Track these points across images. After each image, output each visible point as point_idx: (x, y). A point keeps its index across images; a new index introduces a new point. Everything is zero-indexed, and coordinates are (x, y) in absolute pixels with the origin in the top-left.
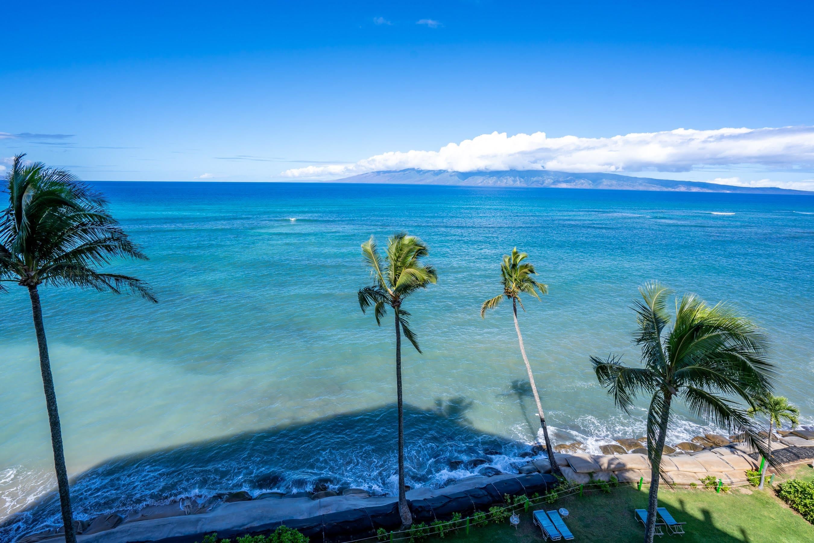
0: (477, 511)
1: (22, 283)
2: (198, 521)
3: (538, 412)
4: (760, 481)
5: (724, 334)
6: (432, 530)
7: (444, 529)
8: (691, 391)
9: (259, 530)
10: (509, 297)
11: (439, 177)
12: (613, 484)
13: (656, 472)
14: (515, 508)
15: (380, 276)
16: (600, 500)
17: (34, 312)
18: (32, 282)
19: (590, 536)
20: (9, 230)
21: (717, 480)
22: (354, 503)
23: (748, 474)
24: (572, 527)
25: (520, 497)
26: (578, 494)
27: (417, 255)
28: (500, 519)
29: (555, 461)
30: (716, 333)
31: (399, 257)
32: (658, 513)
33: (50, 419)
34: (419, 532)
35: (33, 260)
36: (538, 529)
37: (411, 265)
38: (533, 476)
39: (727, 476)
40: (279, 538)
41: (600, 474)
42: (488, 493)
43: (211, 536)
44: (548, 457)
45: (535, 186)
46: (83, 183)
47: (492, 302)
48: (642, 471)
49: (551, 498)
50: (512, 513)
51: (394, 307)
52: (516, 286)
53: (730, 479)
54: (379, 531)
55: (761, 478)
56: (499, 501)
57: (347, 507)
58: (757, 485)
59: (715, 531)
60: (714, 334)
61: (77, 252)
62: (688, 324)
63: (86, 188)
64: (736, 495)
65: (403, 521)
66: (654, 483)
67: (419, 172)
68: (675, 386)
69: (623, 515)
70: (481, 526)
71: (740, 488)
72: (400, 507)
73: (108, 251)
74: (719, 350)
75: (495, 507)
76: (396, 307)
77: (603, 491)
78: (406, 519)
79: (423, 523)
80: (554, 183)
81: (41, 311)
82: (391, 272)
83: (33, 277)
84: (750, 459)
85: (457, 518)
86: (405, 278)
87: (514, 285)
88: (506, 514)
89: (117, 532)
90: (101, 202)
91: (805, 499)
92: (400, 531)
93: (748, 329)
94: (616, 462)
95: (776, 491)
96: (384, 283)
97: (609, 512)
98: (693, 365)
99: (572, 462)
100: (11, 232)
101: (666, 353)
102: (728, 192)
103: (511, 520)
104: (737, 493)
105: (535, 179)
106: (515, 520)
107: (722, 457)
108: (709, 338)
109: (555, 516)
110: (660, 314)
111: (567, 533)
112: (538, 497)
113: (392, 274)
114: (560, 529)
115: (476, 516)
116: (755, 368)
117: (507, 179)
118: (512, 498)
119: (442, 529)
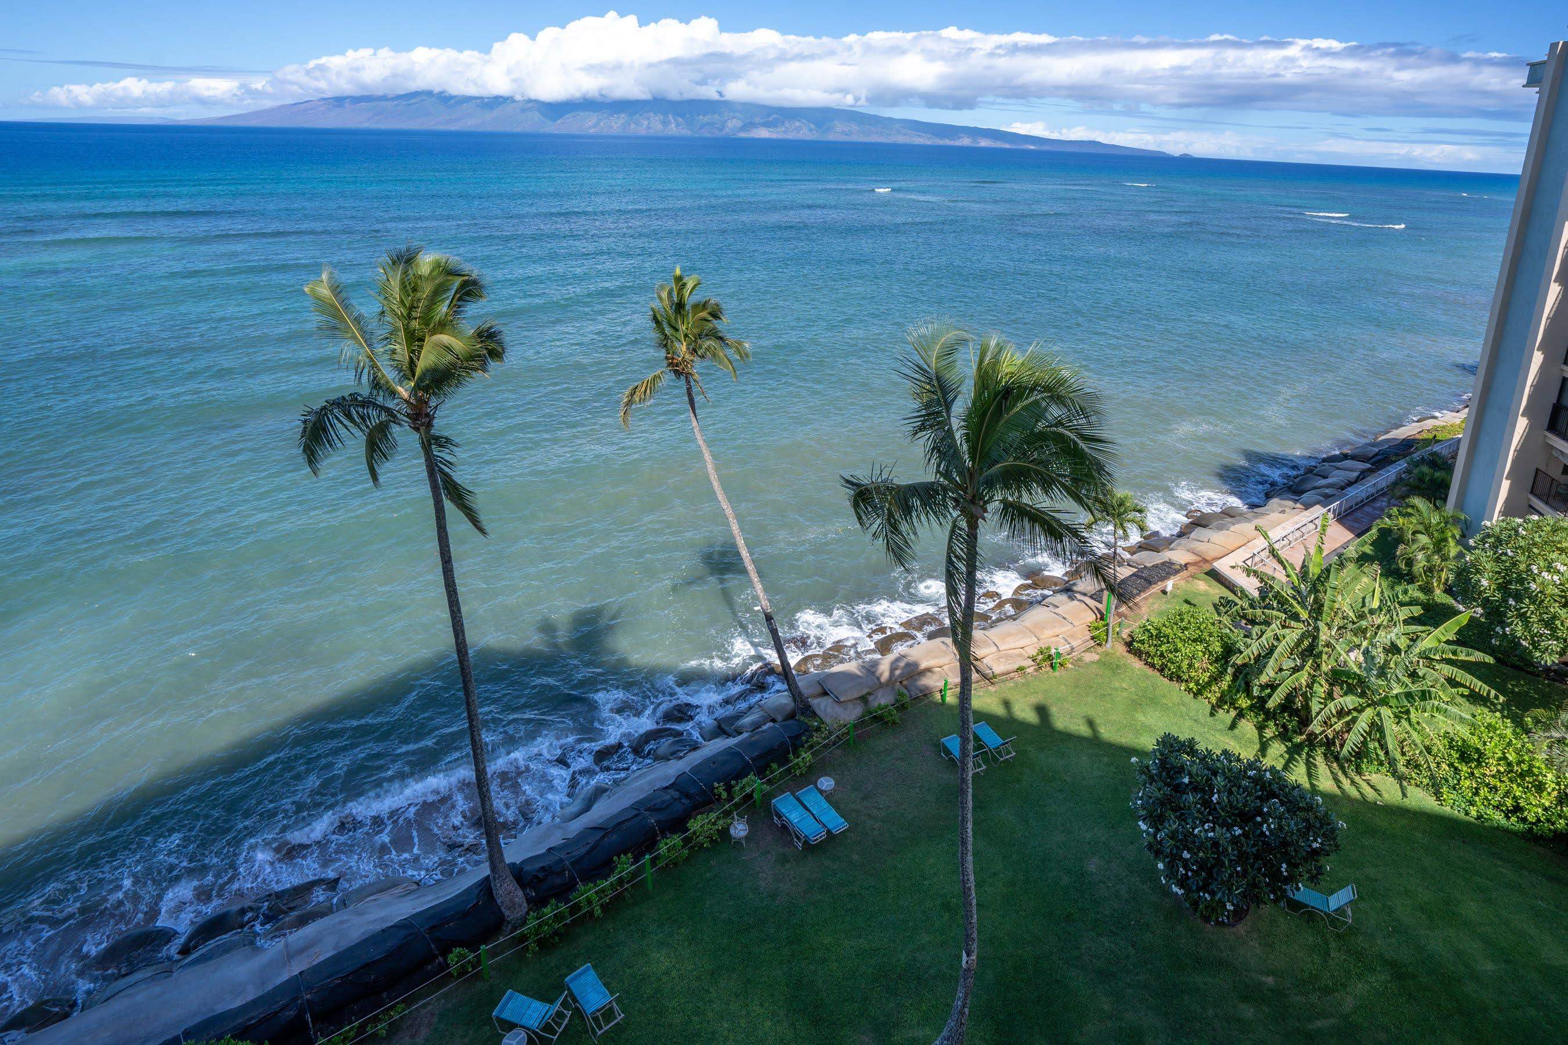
0: (664, 836)
3: (759, 603)
4: (1107, 635)
5: (1043, 398)
6: (575, 909)
7: (601, 898)
8: (1007, 505)
10: (678, 374)
11: (497, 112)
12: (902, 705)
13: (967, 663)
14: (737, 806)
15: (372, 360)
16: (885, 742)
19: (875, 812)
21: (1053, 651)
22: (381, 914)
23: (1091, 628)
24: (842, 806)
25: (745, 781)
26: (847, 742)
27: (459, 299)
28: (710, 837)
29: (800, 693)
30: (1032, 399)
31: (412, 308)
32: (974, 734)
34: (547, 924)
36: (785, 830)
37: (446, 326)
38: (763, 732)
39: (1066, 640)
41: (880, 693)
42: (681, 792)
44: (787, 687)
45: (708, 135)
47: (643, 388)
48: (945, 667)
49: (801, 764)
50: (733, 818)
51: (417, 429)
52: (688, 348)
53: (1069, 643)
54: (452, 958)
55: (1107, 630)
56: (705, 802)
57: (362, 930)
58: (1104, 643)
60: (1029, 400)
62: (992, 389)
64: (1079, 666)
65: (507, 913)
66: (965, 683)
67: (445, 99)
68: (981, 503)
69: (923, 756)
70: (675, 864)
71: (1083, 654)
72: (496, 885)
74: (1040, 425)
75: (699, 817)
76: (422, 430)
77: (886, 723)
78: (513, 906)
79: (553, 901)
80: (744, 128)
82: (397, 347)
84: (1092, 603)
85: (625, 866)
86: (432, 357)
87: (684, 348)
88: (720, 824)
91: (1160, 646)
92: (502, 939)
93: (1075, 385)
94: (903, 663)
95: (1127, 644)
96: (384, 376)
97: (900, 759)
98: (1005, 461)
99: (829, 686)
101: (964, 446)
102: (1032, 147)
103: (732, 831)
104: (1080, 663)
105: (707, 119)
106: (739, 829)
107: (1057, 611)
108: (1023, 409)
109: (812, 798)
110: (948, 376)
111: (836, 822)
112: (778, 770)
113: (401, 350)
114: (823, 819)
115: (663, 848)
116: (1086, 450)
117: (649, 119)
118: (729, 789)
119: (595, 898)
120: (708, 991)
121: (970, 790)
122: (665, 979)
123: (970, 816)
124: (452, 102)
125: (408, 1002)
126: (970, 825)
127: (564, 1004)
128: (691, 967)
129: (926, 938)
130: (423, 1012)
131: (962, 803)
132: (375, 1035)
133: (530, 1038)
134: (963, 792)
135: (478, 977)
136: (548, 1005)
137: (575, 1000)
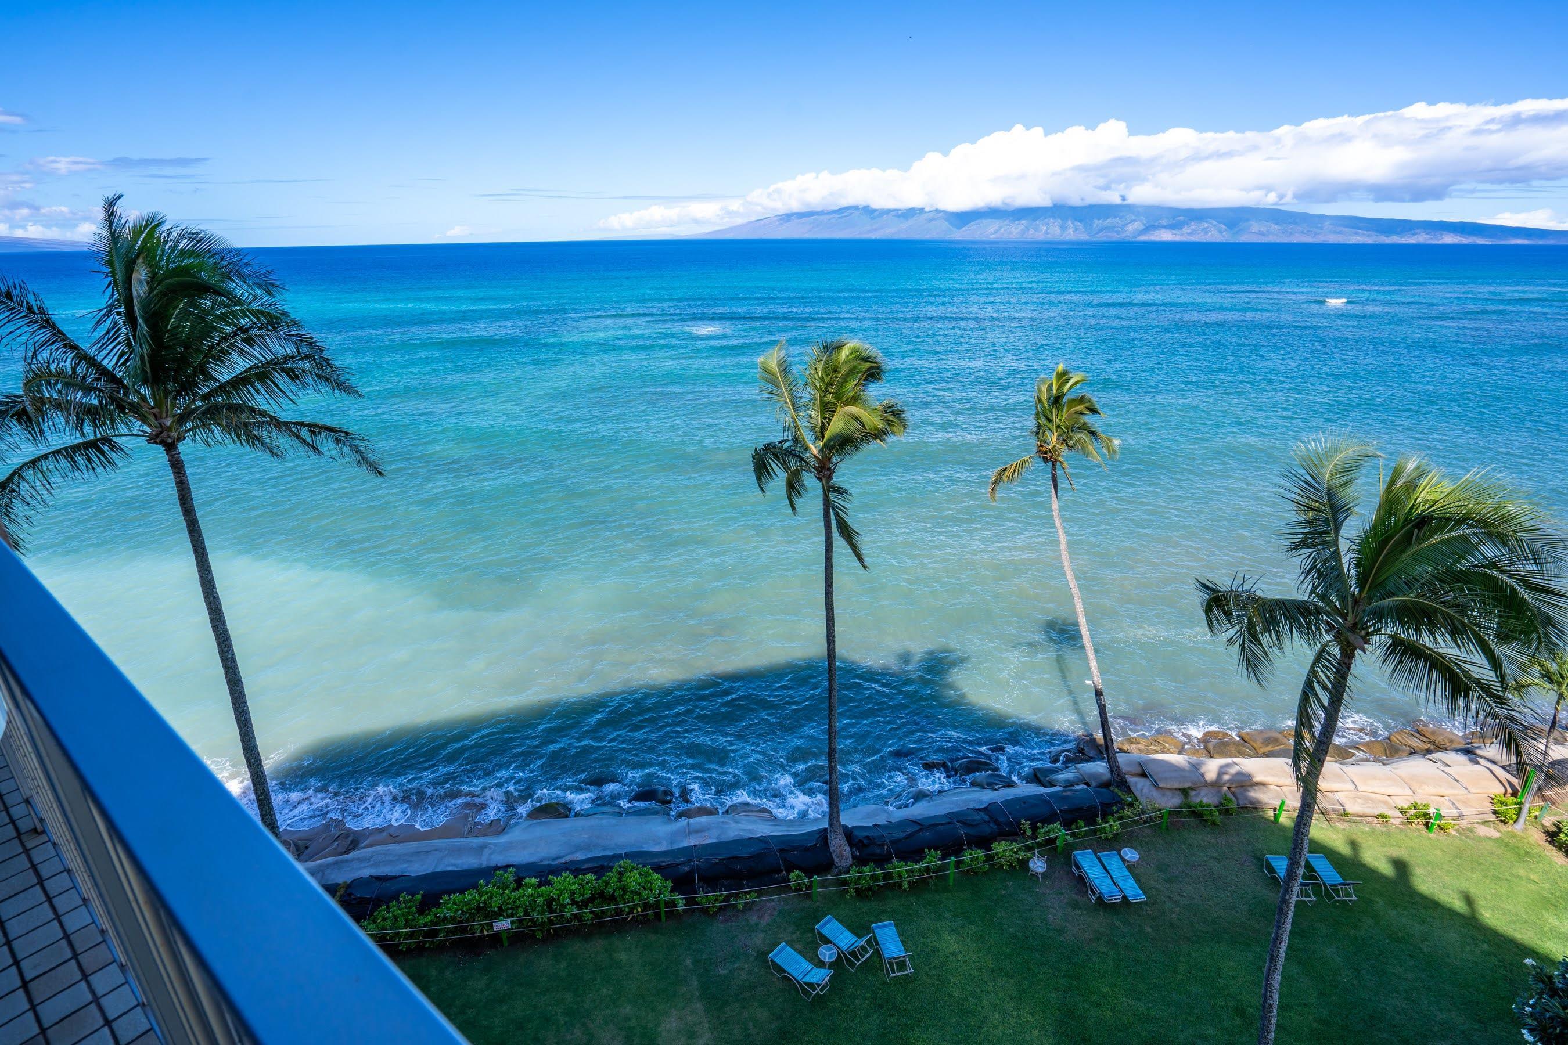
0: (970, 847)
1: (153, 439)
2: (482, 847)
3: (1092, 679)
4: (1518, 814)
5: (1475, 534)
6: (888, 876)
7: (909, 876)
8: (1397, 642)
9: (585, 866)
10: (1045, 460)
11: (911, 222)
12: (1227, 810)
14: (1039, 845)
15: (795, 421)
16: (1202, 837)
17: (179, 491)
18: (169, 437)
19: (1177, 897)
20: (119, 343)
21: (1431, 810)
22: (750, 827)
23: (1495, 801)
24: (1143, 880)
25: (1050, 827)
26: (1159, 826)
27: (866, 379)
28: (1010, 862)
29: (1118, 767)
30: (1460, 532)
31: (830, 384)
32: (1307, 862)
33: (226, 674)
34: (865, 879)
35: (166, 398)
36: (1081, 881)
37: (854, 400)
38: (1076, 791)
39: (1453, 804)
40: (620, 881)
41: (1204, 791)
42: (991, 817)
43: (506, 872)
44: (1107, 762)
46: (238, 252)
47: (1012, 470)
48: (1284, 788)
49: (1108, 830)
50: (1034, 854)
51: (820, 479)
52: (1058, 439)
53: (1457, 808)
54: (793, 876)
55: (1520, 810)
56: (1010, 832)
57: (736, 833)
58: (1511, 822)
59: (1418, 899)
60: (1454, 534)
61: (241, 381)
62: (1401, 516)
63: (243, 261)
64: (1467, 837)
65: (836, 860)
66: (1306, 809)
67: (868, 211)
68: (1363, 633)
69: (1241, 864)
70: (976, 873)
71: (1476, 825)
72: (831, 837)
73: (292, 379)
74: (1463, 565)
75: (1003, 842)
76: (824, 480)
77: (1206, 821)
78: (841, 857)
79: (872, 864)
80: (1145, 231)
81: (189, 489)
82: (814, 412)
83: (169, 429)
84: (1503, 775)
85: (933, 859)
86: (842, 424)
87: (1055, 438)
88: (1021, 855)
89: (353, 860)
90: (270, 288)
92: (829, 877)
93: (1527, 524)
94: (1233, 770)
95: (1547, 833)
96: (801, 435)
97: (1215, 859)
98: (1405, 595)
99: (1150, 769)
100: (122, 347)
101: (1352, 571)
103: (1031, 865)
104: (1469, 834)
105: (1106, 223)
106: (1038, 865)
107: (1447, 769)
108: (1442, 542)
109: (1113, 863)
110: (1342, 494)
111: (1133, 891)
112: (1083, 828)
113: (816, 414)
114: (1121, 884)
115: (967, 857)
116: (1530, 601)
117: (1048, 224)
118: (1034, 828)
119: (905, 875)
120: (986, 983)
121: (1291, 914)
122: (951, 958)
123: (1285, 937)
124: (876, 214)
125: (760, 893)
126: (1283, 947)
127: (868, 942)
128: (974, 958)
129: (1211, 1031)
130: (768, 904)
131: (1278, 921)
132: (734, 906)
133: (839, 955)
134: (1282, 912)
135: (808, 896)
136: (856, 939)
137: (877, 943)
